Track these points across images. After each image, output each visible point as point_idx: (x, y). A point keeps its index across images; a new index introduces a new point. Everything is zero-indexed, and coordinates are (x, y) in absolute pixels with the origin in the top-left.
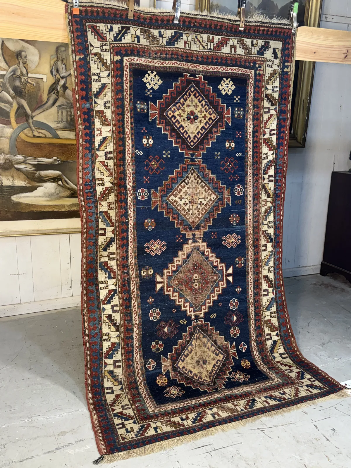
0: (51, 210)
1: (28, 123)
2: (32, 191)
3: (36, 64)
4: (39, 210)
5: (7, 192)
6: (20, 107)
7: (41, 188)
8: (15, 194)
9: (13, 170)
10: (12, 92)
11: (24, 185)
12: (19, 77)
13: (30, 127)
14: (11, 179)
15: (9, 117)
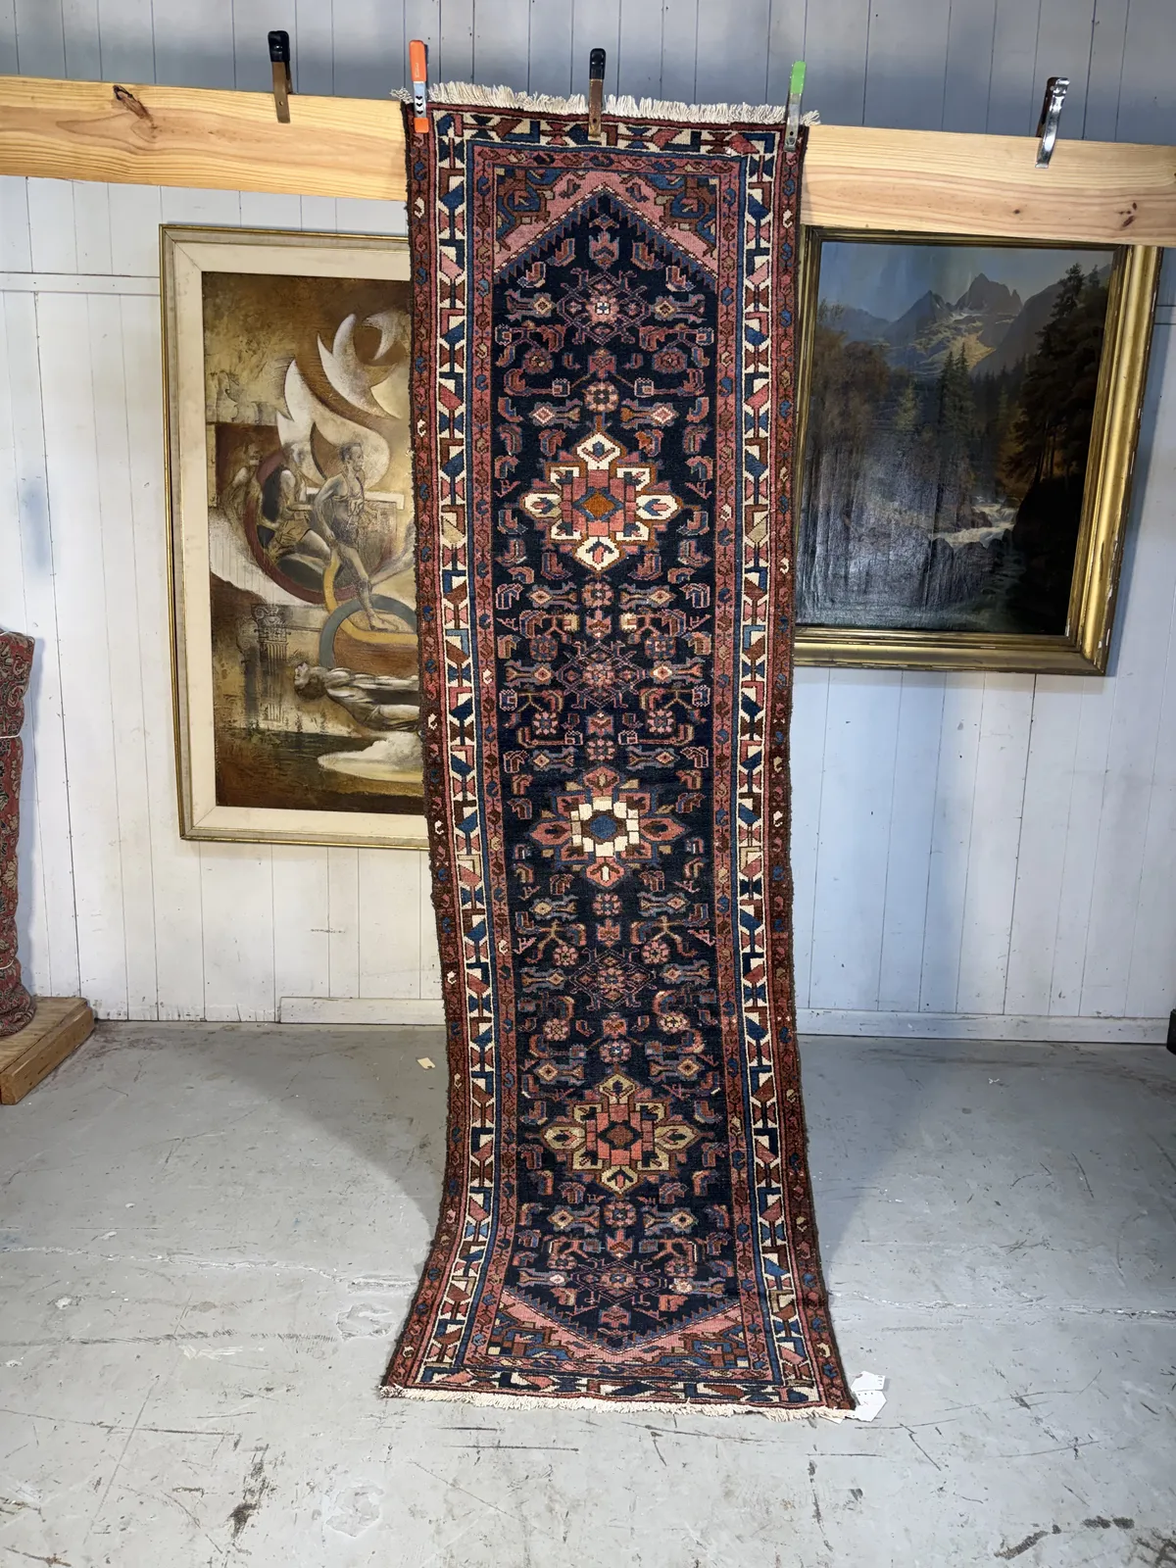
0: (400, 793)
1: (361, 600)
2: (361, 748)
3: (383, 472)
4: (374, 791)
5: (309, 747)
6: (346, 566)
7: (383, 742)
8: (327, 752)
9: (325, 701)
10: (329, 532)
11: (347, 735)
12: (345, 501)
13: (366, 610)
14: (320, 720)
15: (321, 586)
